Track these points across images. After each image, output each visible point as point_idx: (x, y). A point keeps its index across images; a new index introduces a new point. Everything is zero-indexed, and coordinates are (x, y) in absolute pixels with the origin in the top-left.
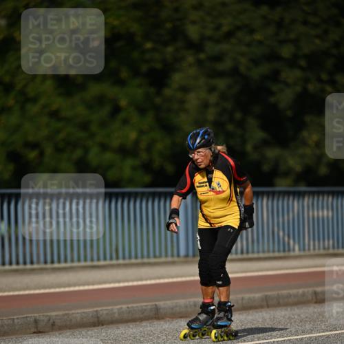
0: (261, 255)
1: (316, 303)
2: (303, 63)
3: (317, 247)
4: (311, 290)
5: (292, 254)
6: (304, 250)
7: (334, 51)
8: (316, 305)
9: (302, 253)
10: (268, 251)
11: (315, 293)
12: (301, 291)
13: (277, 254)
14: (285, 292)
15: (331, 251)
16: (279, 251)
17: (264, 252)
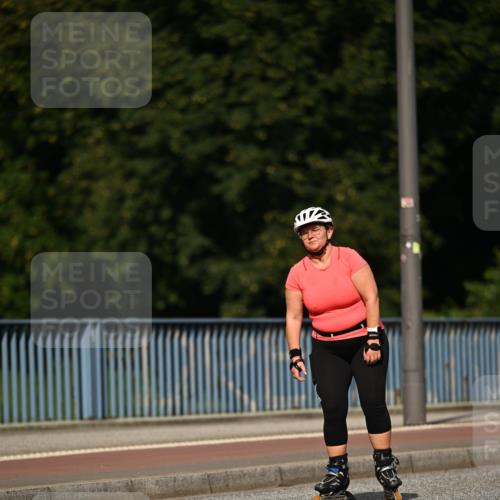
0: (202, 416)
1: (281, 485)
2: (261, 135)
3: (282, 406)
4: (274, 467)
5: (246, 414)
6: (264, 409)
7: (307, 120)
8: (281, 489)
9: (261, 413)
10: (212, 411)
11: (280, 471)
12: (259, 468)
13: (224, 415)
14: (236, 470)
15: (303, 411)
16: (227, 411)
17: (205, 412)
